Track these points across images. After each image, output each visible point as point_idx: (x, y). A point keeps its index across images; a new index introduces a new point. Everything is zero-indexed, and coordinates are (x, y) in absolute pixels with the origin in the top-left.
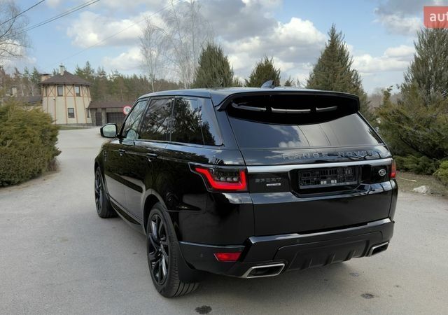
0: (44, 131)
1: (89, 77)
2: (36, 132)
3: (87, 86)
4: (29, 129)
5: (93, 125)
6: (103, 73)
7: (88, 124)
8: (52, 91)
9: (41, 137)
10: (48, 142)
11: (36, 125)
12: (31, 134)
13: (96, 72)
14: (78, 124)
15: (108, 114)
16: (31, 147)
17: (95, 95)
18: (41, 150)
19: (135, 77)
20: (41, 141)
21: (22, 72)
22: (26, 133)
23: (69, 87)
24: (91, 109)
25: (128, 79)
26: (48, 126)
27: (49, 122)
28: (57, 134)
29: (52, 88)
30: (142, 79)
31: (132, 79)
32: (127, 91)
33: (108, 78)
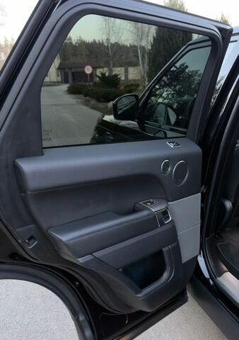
5: (62, 82)
7: (58, 82)
14: (51, 82)
15: (73, 73)
17: (63, 57)
19: (95, 41)
24: (60, 69)
25: (89, 43)
30: (100, 43)
31: (92, 43)
32: (88, 54)
33: (74, 43)
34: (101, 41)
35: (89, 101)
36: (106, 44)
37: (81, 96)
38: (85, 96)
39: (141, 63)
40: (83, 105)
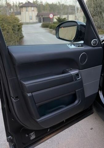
0: (14, 26)
1: (37, 4)
2: (10, 27)
3: (36, 7)
4: (6, 25)
5: (38, 22)
6: (42, 2)
7: (36, 22)
8: (24, 9)
9: (13, 29)
10: (16, 32)
11: (10, 23)
12: (7, 28)
13: (39, 2)
14: (33, 22)
15: (43, 18)
16: (7, 35)
17: (39, 11)
18: (13, 37)
19: (53, 3)
20: (13, 32)
21: (15, 3)
22: (4, 28)
23: (30, 8)
24: (38, 16)
25: (50, 4)
26: (16, 23)
27: (17, 22)
28: (21, 27)
29: (24, 8)
30: (55, 4)
31: (51, 4)
32: (50, 9)
33: (43, 4)
34: (56, 3)
35: (52, 31)
36: (58, 5)
37: (48, 29)
38: (50, 29)
39: (76, 12)
40: (49, 33)
